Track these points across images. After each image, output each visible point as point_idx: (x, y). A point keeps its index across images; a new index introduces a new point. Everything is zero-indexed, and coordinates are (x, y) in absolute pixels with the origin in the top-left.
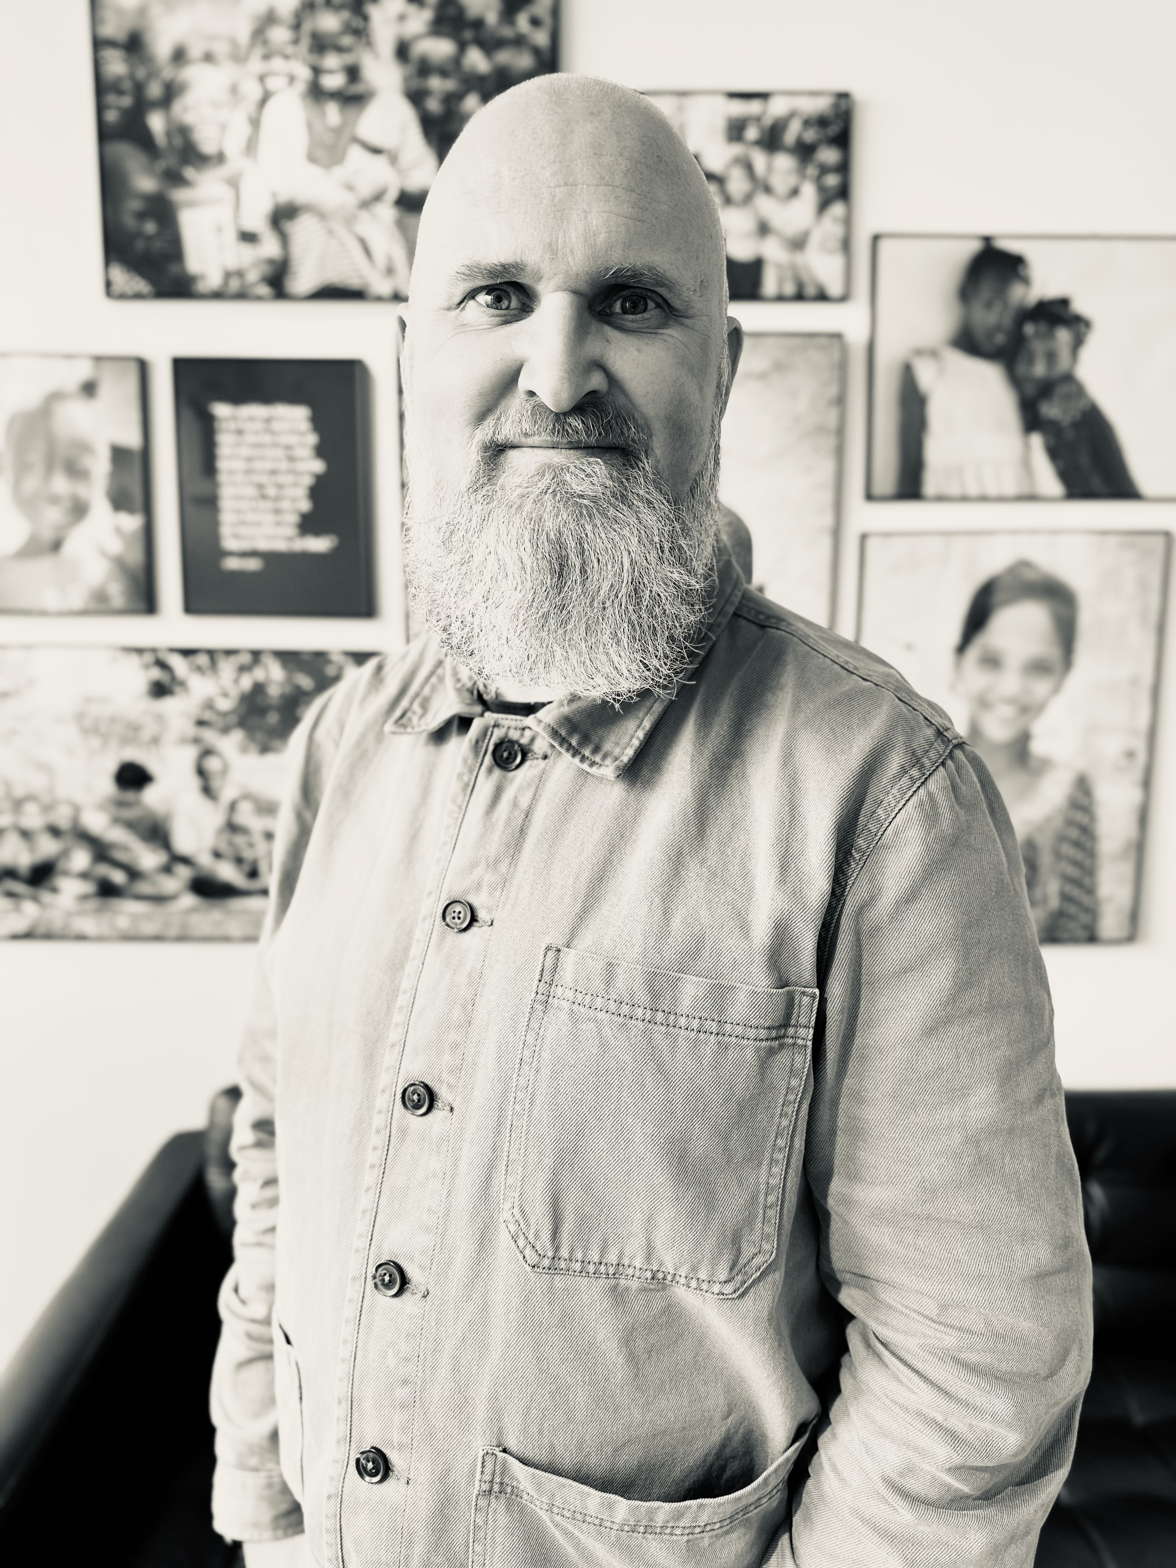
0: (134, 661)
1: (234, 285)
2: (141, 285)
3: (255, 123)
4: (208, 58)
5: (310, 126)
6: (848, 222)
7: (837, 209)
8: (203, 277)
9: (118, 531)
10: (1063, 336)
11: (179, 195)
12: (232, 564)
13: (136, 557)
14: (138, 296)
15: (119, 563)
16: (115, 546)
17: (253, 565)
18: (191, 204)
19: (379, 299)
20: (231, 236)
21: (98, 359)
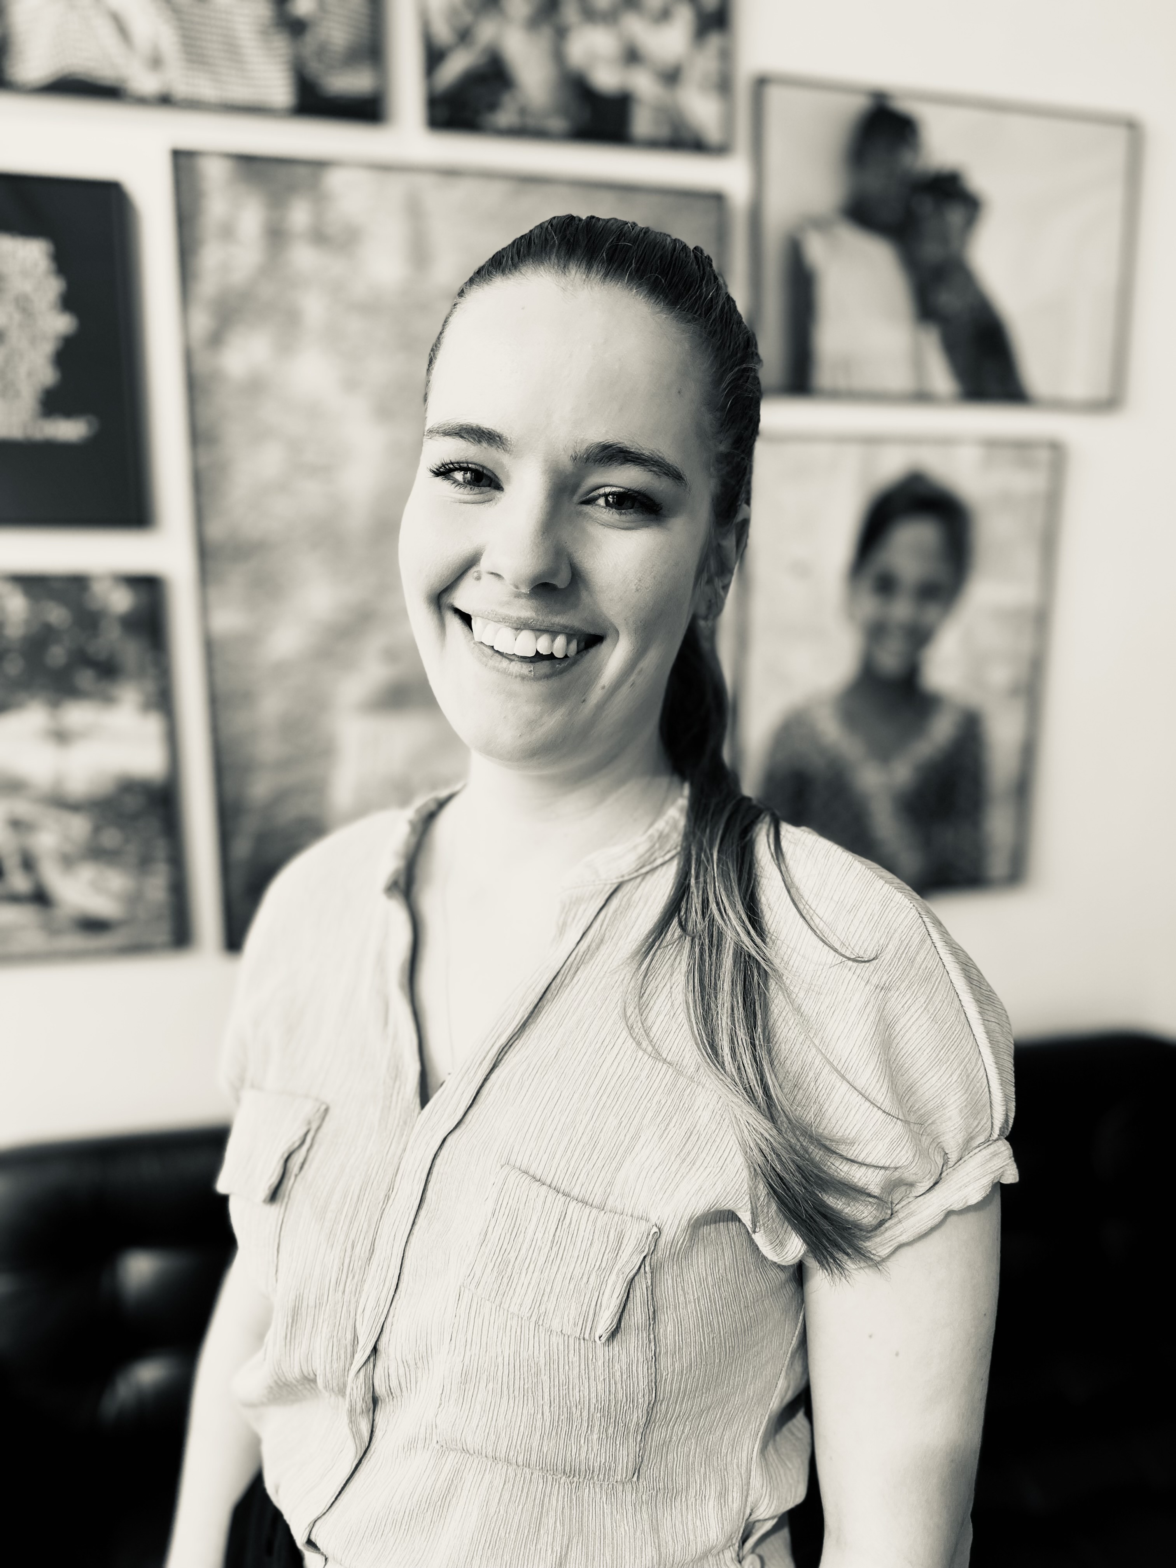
6: (726, 56)
7: (714, 41)
10: (955, 216)
19: (142, 101)
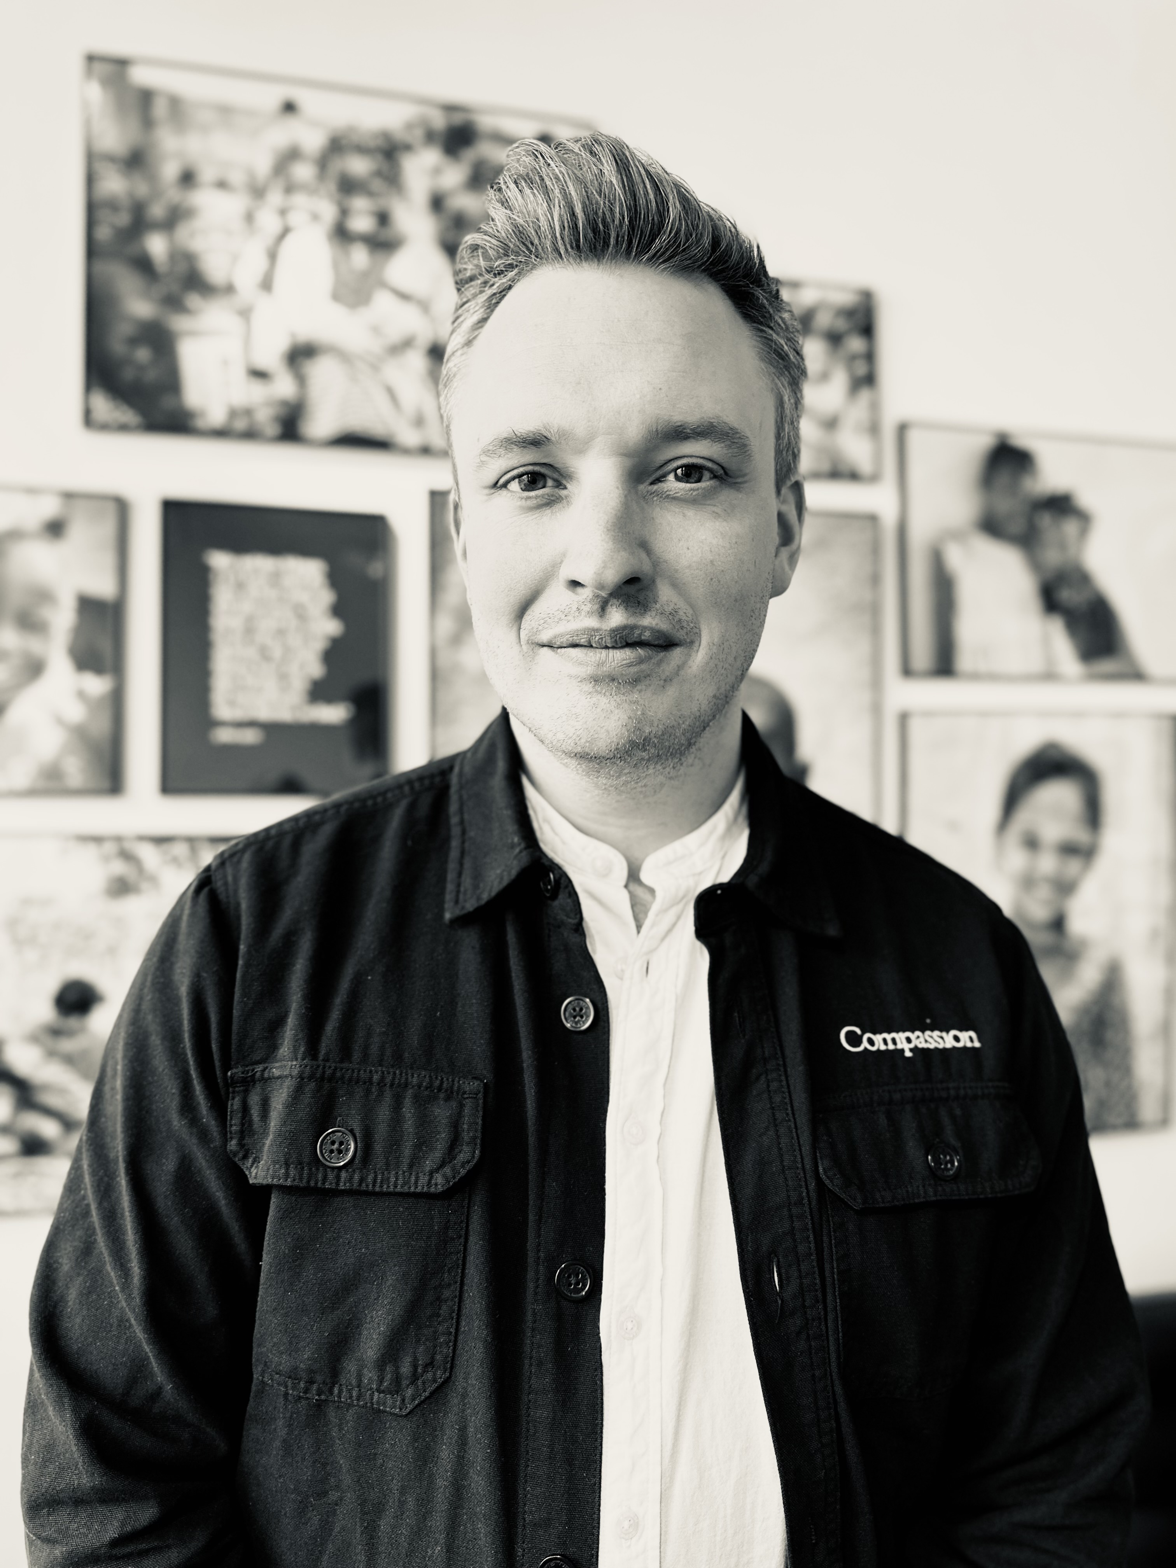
0: (91, 852)
1: (240, 425)
2: (128, 416)
3: (273, 256)
4: (222, 185)
5: (336, 265)
8: (202, 414)
9: (81, 695)
11: (179, 323)
12: (224, 736)
13: (102, 726)
14: (123, 428)
15: (80, 733)
16: (76, 713)
17: (250, 737)
18: (193, 333)
20: (239, 373)
21: (69, 496)
